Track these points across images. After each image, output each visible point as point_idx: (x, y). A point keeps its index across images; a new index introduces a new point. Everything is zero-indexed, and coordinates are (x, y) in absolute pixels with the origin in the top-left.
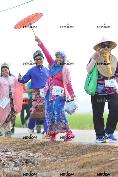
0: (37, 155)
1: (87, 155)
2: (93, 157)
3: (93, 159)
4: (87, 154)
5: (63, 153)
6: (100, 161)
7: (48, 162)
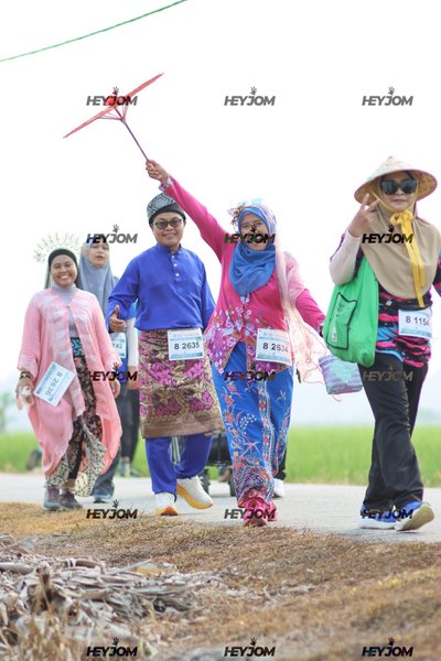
0: (195, 578)
1: (386, 579)
2: (407, 586)
3: (408, 596)
4: (386, 575)
5: (296, 574)
6: (435, 601)
7: (241, 605)
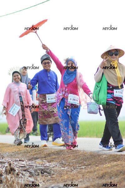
0: (52, 164)
1: (106, 165)
2: (112, 167)
3: (112, 169)
4: (106, 163)
6: (120, 171)
7: (65, 172)
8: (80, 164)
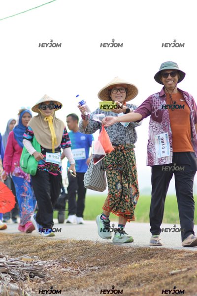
0: (48, 263)
1: (132, 264)
2: (141, 267)
3: (142, 271)
4: (133, 262)
5: (93, 261)
6: (153, 274)
7: (68, 275)
8: (91, 262)
